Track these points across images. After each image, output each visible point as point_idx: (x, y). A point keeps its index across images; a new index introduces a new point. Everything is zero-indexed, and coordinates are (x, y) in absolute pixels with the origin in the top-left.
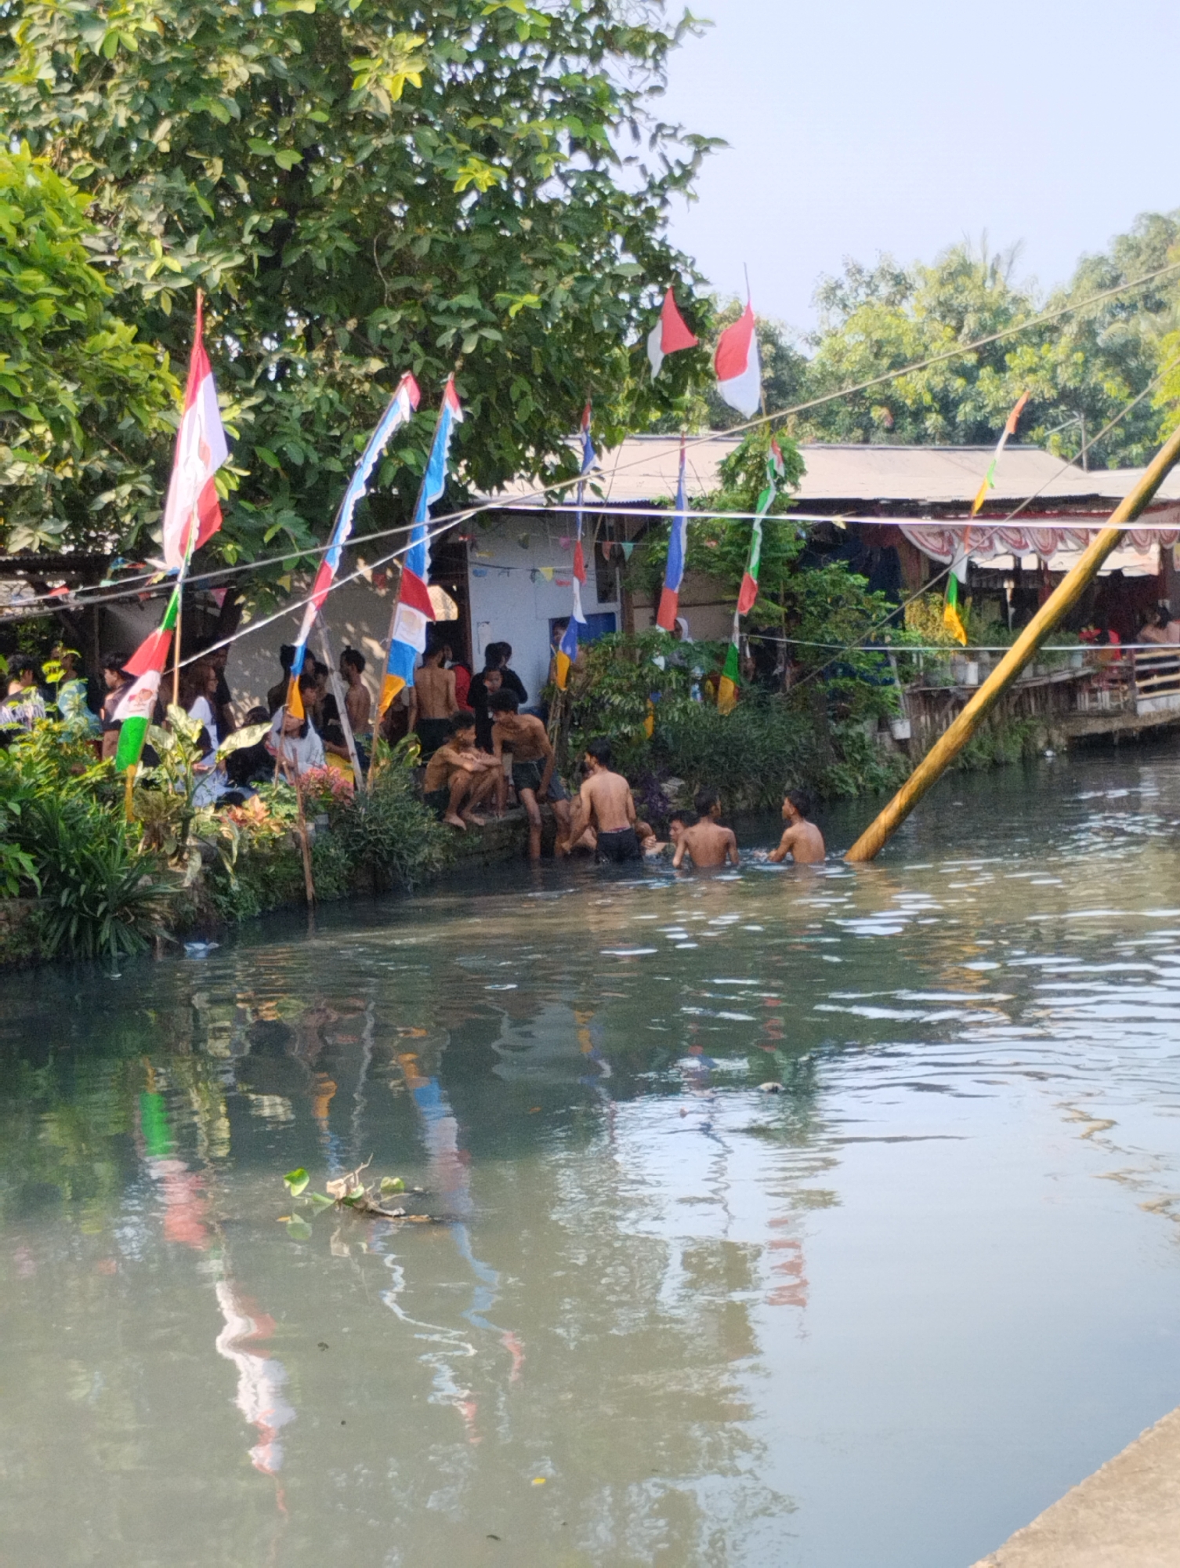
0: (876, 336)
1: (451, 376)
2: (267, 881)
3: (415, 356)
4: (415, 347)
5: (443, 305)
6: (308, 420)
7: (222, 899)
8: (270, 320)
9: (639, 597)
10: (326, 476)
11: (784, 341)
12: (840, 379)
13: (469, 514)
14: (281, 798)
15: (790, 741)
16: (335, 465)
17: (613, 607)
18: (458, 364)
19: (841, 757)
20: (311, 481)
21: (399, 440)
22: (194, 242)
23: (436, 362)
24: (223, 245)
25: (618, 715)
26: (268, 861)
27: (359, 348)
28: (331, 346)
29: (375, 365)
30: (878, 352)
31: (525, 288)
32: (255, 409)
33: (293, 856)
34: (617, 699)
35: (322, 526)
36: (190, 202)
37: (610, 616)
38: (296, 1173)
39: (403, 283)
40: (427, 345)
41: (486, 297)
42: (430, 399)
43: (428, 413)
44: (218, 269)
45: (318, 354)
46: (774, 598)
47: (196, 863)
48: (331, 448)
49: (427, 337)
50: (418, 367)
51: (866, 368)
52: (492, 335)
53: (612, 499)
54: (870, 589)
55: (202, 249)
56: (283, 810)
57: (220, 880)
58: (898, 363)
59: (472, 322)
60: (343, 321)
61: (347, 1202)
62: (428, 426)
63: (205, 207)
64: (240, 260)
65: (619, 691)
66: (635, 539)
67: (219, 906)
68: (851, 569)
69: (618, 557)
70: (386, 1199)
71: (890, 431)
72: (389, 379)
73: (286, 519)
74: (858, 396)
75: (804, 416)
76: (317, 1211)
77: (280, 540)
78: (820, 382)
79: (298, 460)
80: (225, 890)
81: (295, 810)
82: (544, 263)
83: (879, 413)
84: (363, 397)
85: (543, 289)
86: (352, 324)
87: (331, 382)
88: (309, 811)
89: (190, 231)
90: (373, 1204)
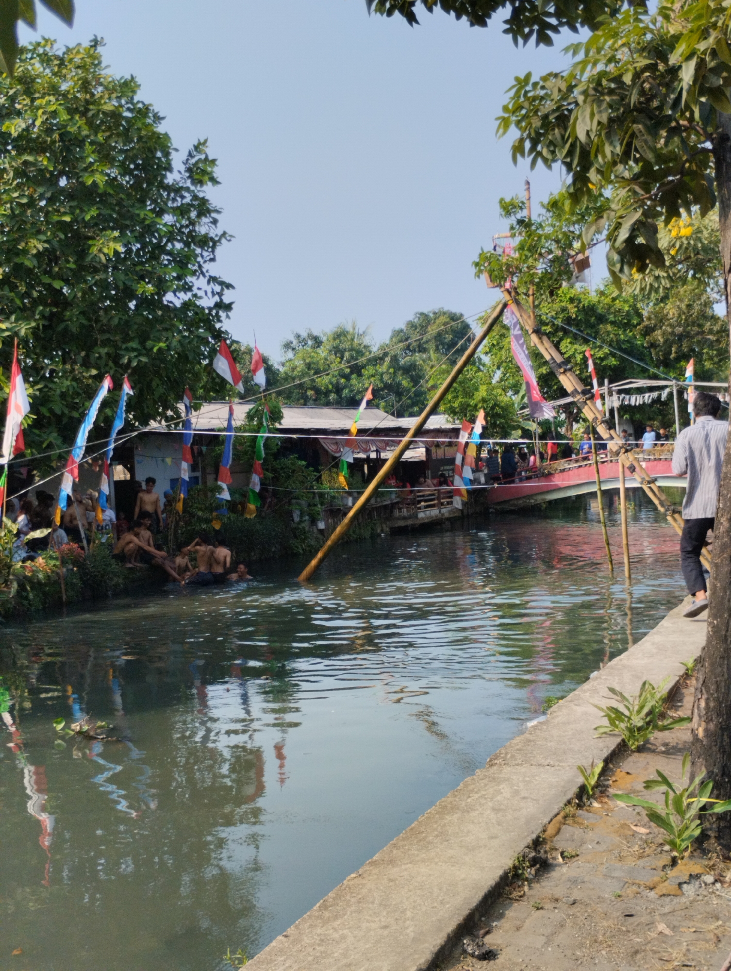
0: (308, 361)
1: (126, 375)
2: (45, 594)
3: (111, 368)
4: (111, 364)
5: (124, 346)
6: (63, 395)
7: (25, 602)
8: (46, 351)
9: (209, 470)
10: (71, 418)
11: (270, 363)
12: (294, 379)
13: (135, 433)
14: (51, 558)
15: (274, 530)
16: (76, 415)
17: (198, 474)
18: (129, 371)
19: (295, 537)
20: (65, 420)
21: (104, 404)
22: (13, 318)
23: (120, 370)
24: (27, 319)
25: (200, 520)
26: (45, 585)
27: (86, 364)
28: (74, 362)
29: (94, 372)
30: (309, 366)
31: (160, 340)
32: (40, 390)
33: (56, 583)
34: (200, 513)
35: (70, 439)
36: (12, 301)
37: (196, 478)
38: (59, 719)
39: (106, 336)
40: (116, 362)
41: (142, 343)
42: (117, 386)
43: (117, 392)
44: (23, 329)
45: (68, 367)
46: (267, 470)
47: (15, 585)
48: (74, 407)
49: (115, 358)
50: (112, 372)
51: (304, 374)
52: (144, 359)
53: (198, 427)
54: (307, 467)
55: (16, 320)
56: (52, 562)
57: (24, 594)
58: (317, 372)
59: (135, 354)
60: (79, 353)
61: (80, 733)
62: (116, 398)
63: (18, 302)
64: (33, 324)
65: (201, 509)
66: (207, 445)
67: (23, 605)
68: (300, 458)
69: (200, 453)
70: (98, 731)
71: (315, 400)
72: (99, 378)
73: (53, 437)
74: (301, 386)
75: (279, 394)
76: (67, 737)
77: (50, 446)
78: (286, 379)
79: (58, 412)
80: (26, 598)
81: (58, 563)
82: (166, 330)
83: (310, 393)
84: (88, 385)
85: (167, 340)
86: (83, 354)
87: (74, 379)
88: (64, 563)
89: (11, 313)
90: (92, 733)
